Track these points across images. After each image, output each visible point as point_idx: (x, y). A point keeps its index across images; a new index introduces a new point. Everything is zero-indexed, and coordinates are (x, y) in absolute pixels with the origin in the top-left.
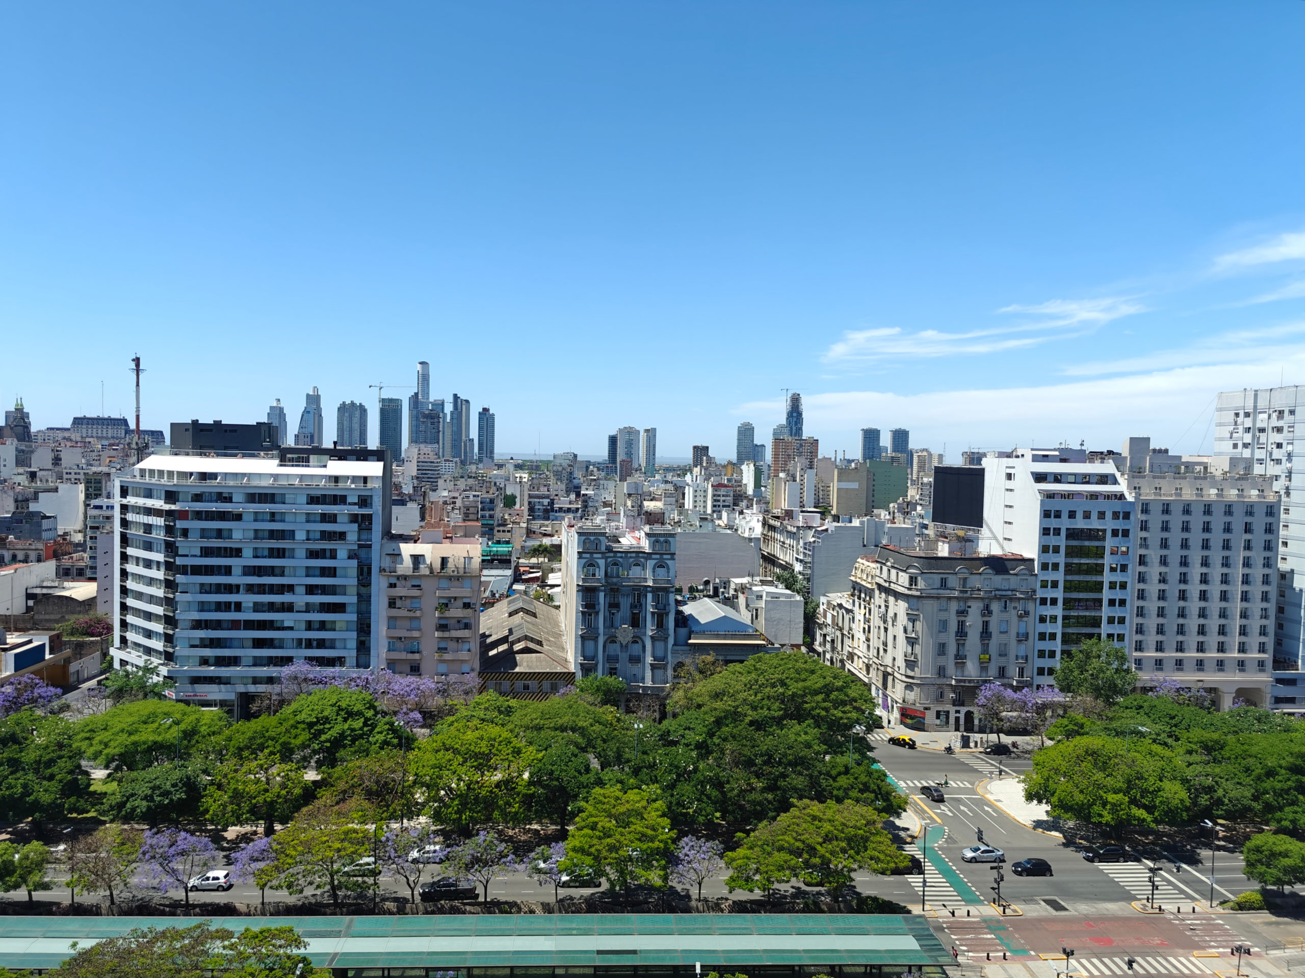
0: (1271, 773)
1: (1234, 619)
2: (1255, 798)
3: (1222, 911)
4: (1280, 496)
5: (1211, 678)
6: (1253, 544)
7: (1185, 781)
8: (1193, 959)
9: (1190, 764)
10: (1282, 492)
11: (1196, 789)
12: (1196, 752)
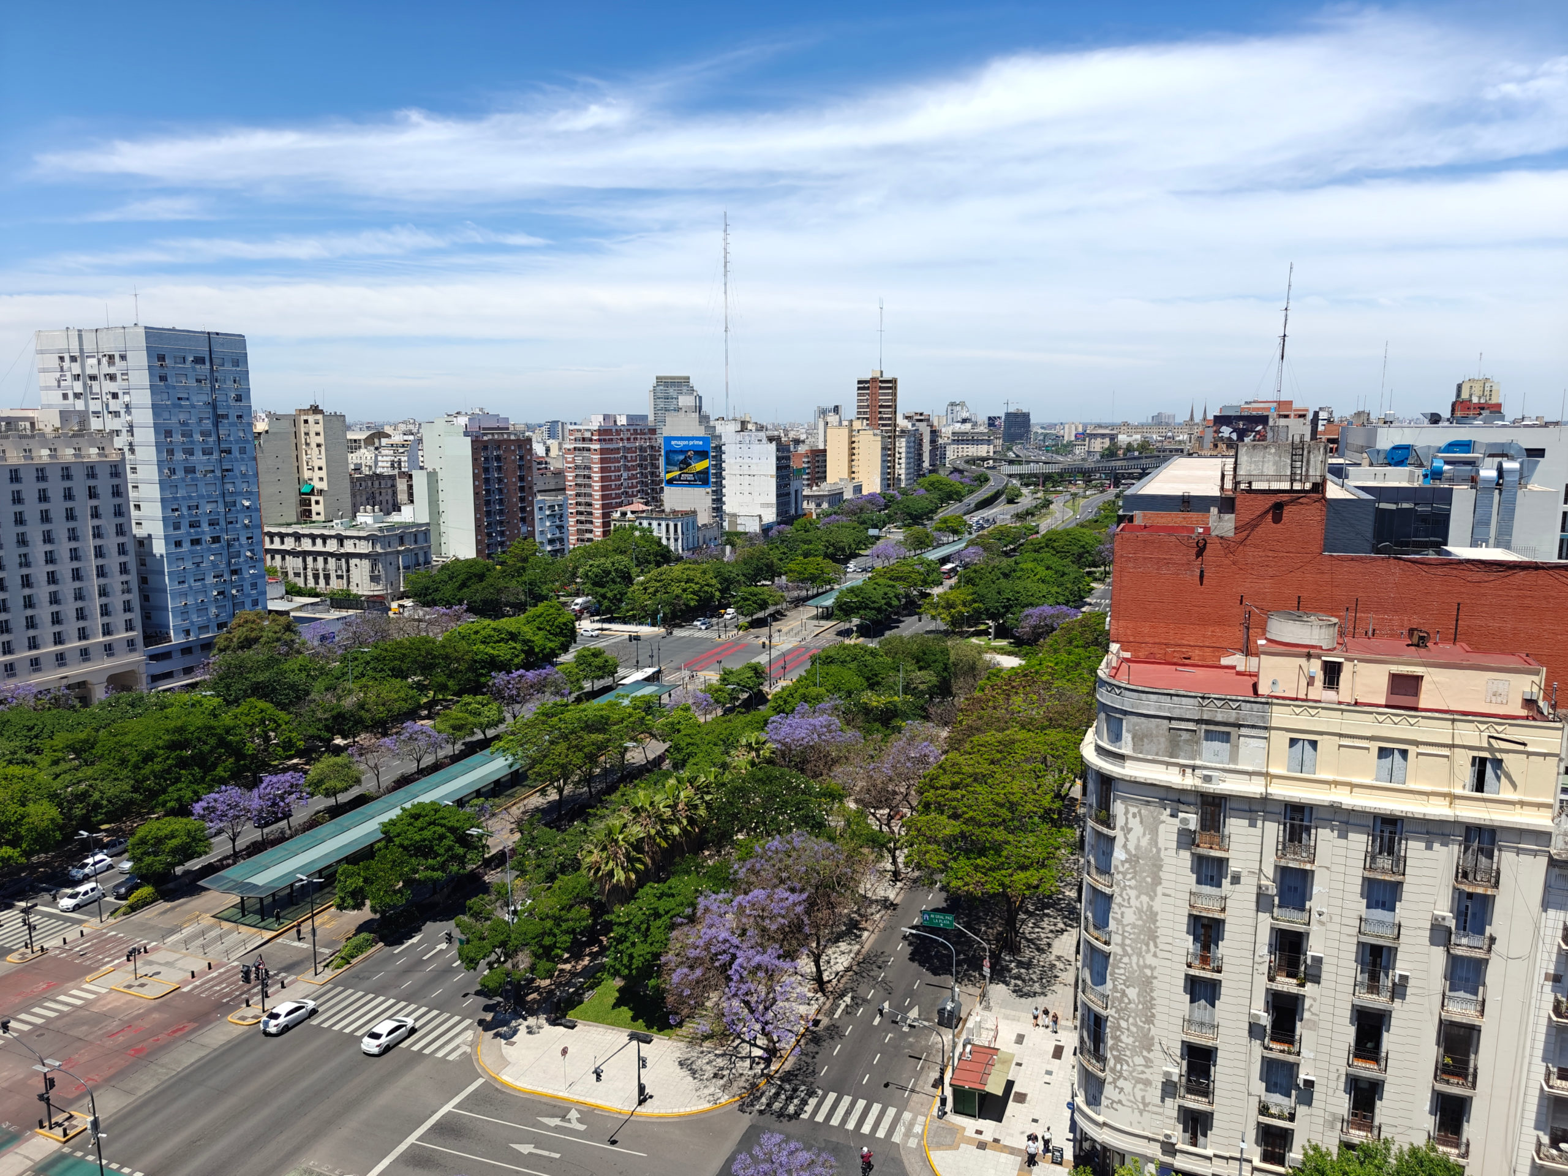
0: (148, 757)
1: (92, 599)
2: (135, 790)
3: (114, 921)
4: (123, 454)
5: (75, 671)
6: (101, 511)
7: (53, 797)
8: (86, 986)
9: (57, 776)
10: (126, 449)
11: (68, 801)
12: (64, 759)
